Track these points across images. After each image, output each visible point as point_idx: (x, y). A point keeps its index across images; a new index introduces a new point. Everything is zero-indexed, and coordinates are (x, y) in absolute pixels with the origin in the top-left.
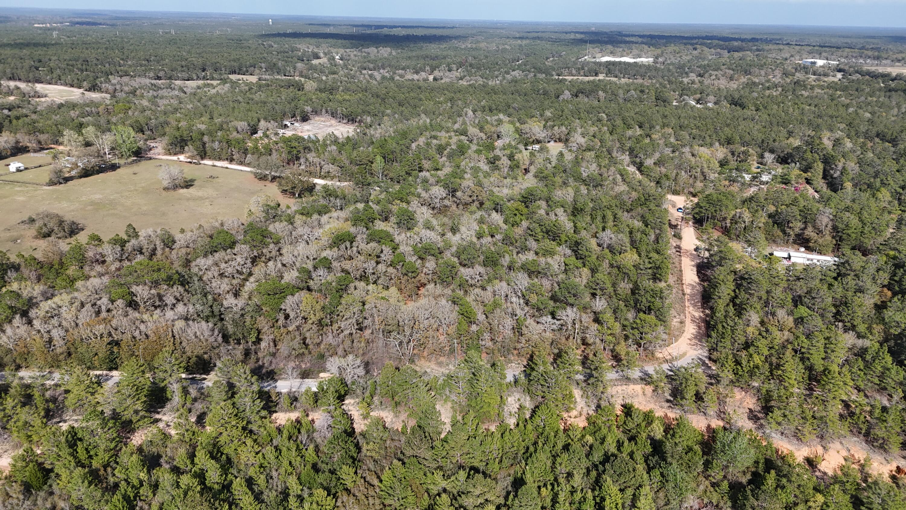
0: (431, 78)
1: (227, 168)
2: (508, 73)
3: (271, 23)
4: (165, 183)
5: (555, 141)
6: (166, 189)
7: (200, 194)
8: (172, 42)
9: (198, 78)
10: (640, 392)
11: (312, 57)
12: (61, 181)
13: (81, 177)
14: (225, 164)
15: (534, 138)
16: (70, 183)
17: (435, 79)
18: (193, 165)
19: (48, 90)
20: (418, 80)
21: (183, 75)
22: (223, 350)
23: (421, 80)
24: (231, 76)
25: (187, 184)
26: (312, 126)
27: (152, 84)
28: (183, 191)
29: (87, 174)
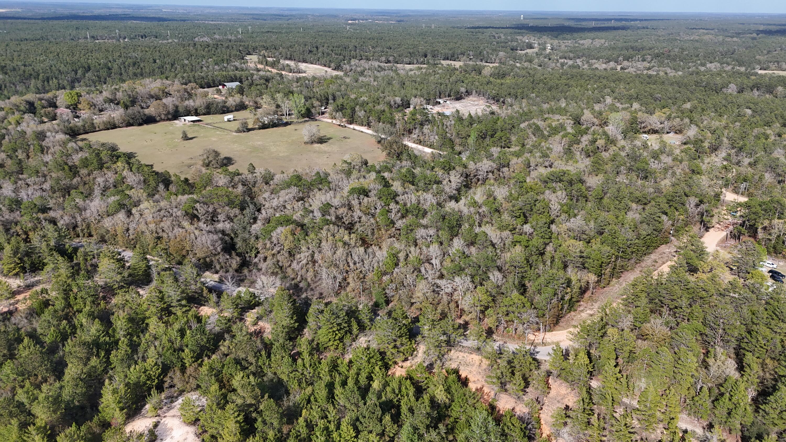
0: (619, 67)
1: (362, 132)
2: (703, 65)
3: (522, 18)
4: (306, 139)
5: (676, 133)
6: (306, 143)
7: (326, 149)
8: (422, 34)
9: (418, 63)
10: (478, 363)
11: (525, 47)
12: (245, 130)
13: (260, 129)
14: (364, 129)
15: (649, 127)
16: (251, 132)
17: (622, 68)
18: (340, 127)
19: (309, 68)
20: (605, 69)
21: (406, 60)
22: (222, 258)
23: (609, 69)
24: (443, 62)
25: (322, 141)
26: (461, 104)
27: (379, 66)
28: (316, 146)
29: (264, 127)
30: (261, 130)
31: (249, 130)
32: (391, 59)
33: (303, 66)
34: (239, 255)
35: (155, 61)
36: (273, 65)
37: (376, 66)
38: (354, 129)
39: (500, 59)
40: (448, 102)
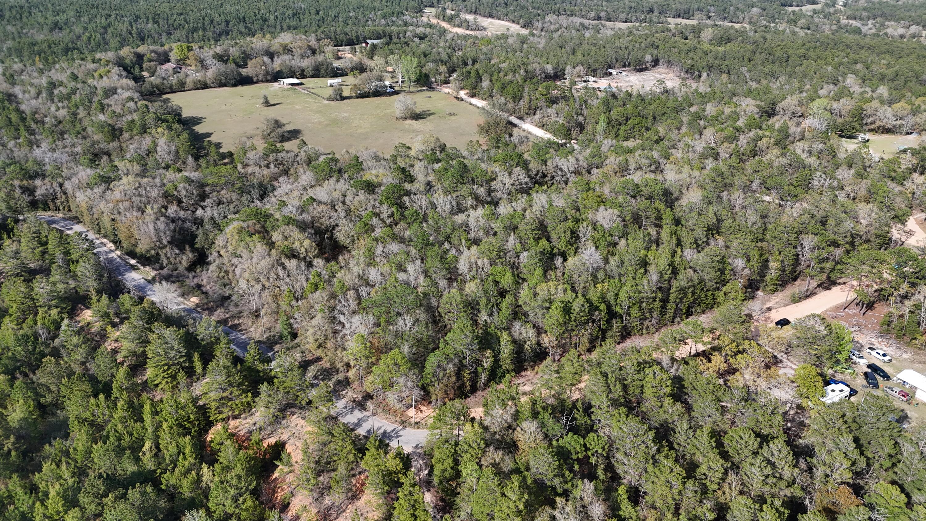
4: (398, 113)
6: (396, 118)
12: (338, 97)
13: (357, 97)
16: (345, 101)
19: (493, 24)
20: (902, 36)
21: (623, 16)
22: (169, 252)
23: (908, 35)
24: (670, 20)
25: (417, 117)
26: (640, 77)
27: (582, 24)
28: (410, 122)
29: (363, 96)
30: (359, 100)
31: (343, 98)
32: (603, 14)
33: (485, 22)
34: (194, 249)
35: (318, 13)
36: (450, 20)
37: (578, 24)
38: (471, 104)
39: (751, 18)
40: (623, 73)
